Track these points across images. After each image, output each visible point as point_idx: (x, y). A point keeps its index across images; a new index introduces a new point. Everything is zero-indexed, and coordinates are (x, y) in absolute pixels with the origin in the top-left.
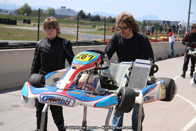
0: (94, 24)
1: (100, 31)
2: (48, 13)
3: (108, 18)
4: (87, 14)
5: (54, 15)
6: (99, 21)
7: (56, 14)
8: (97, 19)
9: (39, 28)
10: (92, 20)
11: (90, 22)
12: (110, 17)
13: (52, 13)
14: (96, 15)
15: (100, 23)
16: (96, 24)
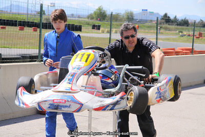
0: (181, 29)
1: (182, 38)
2: (125, 17)
3: (199, 22)
4: (172, 17)
5: (133, 19)
6: (188, 26)
7: (134, 18)
8: (185, 23)
9: (110, 35)
10: (178, 25)
11: (176, 26)
12: (201, 20)
13: (130, 17)
14: (183, 19)
15: (188, 27)
16: (183, 29)
